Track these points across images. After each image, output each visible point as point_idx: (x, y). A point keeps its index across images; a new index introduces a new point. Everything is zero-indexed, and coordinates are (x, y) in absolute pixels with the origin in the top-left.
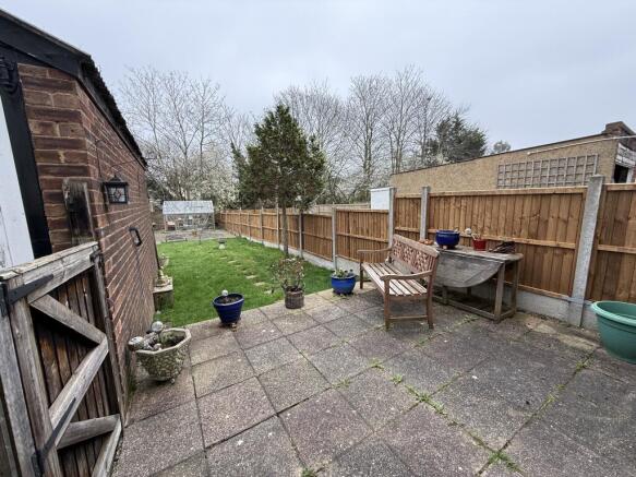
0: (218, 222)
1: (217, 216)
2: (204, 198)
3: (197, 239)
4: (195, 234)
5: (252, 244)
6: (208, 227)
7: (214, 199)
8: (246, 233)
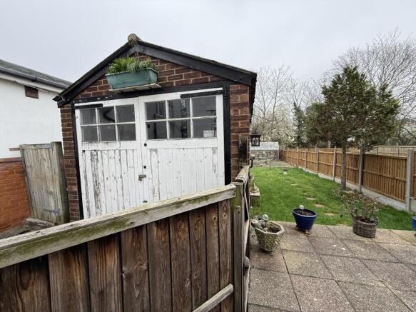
0: (281, 156)
1: (281, 152)
2: (273, 140)
3: (269, 166)
4: (266, 162)
5: (307, 174)
6: (274, 159)
7: (279, 141)
8: (303, 165)
